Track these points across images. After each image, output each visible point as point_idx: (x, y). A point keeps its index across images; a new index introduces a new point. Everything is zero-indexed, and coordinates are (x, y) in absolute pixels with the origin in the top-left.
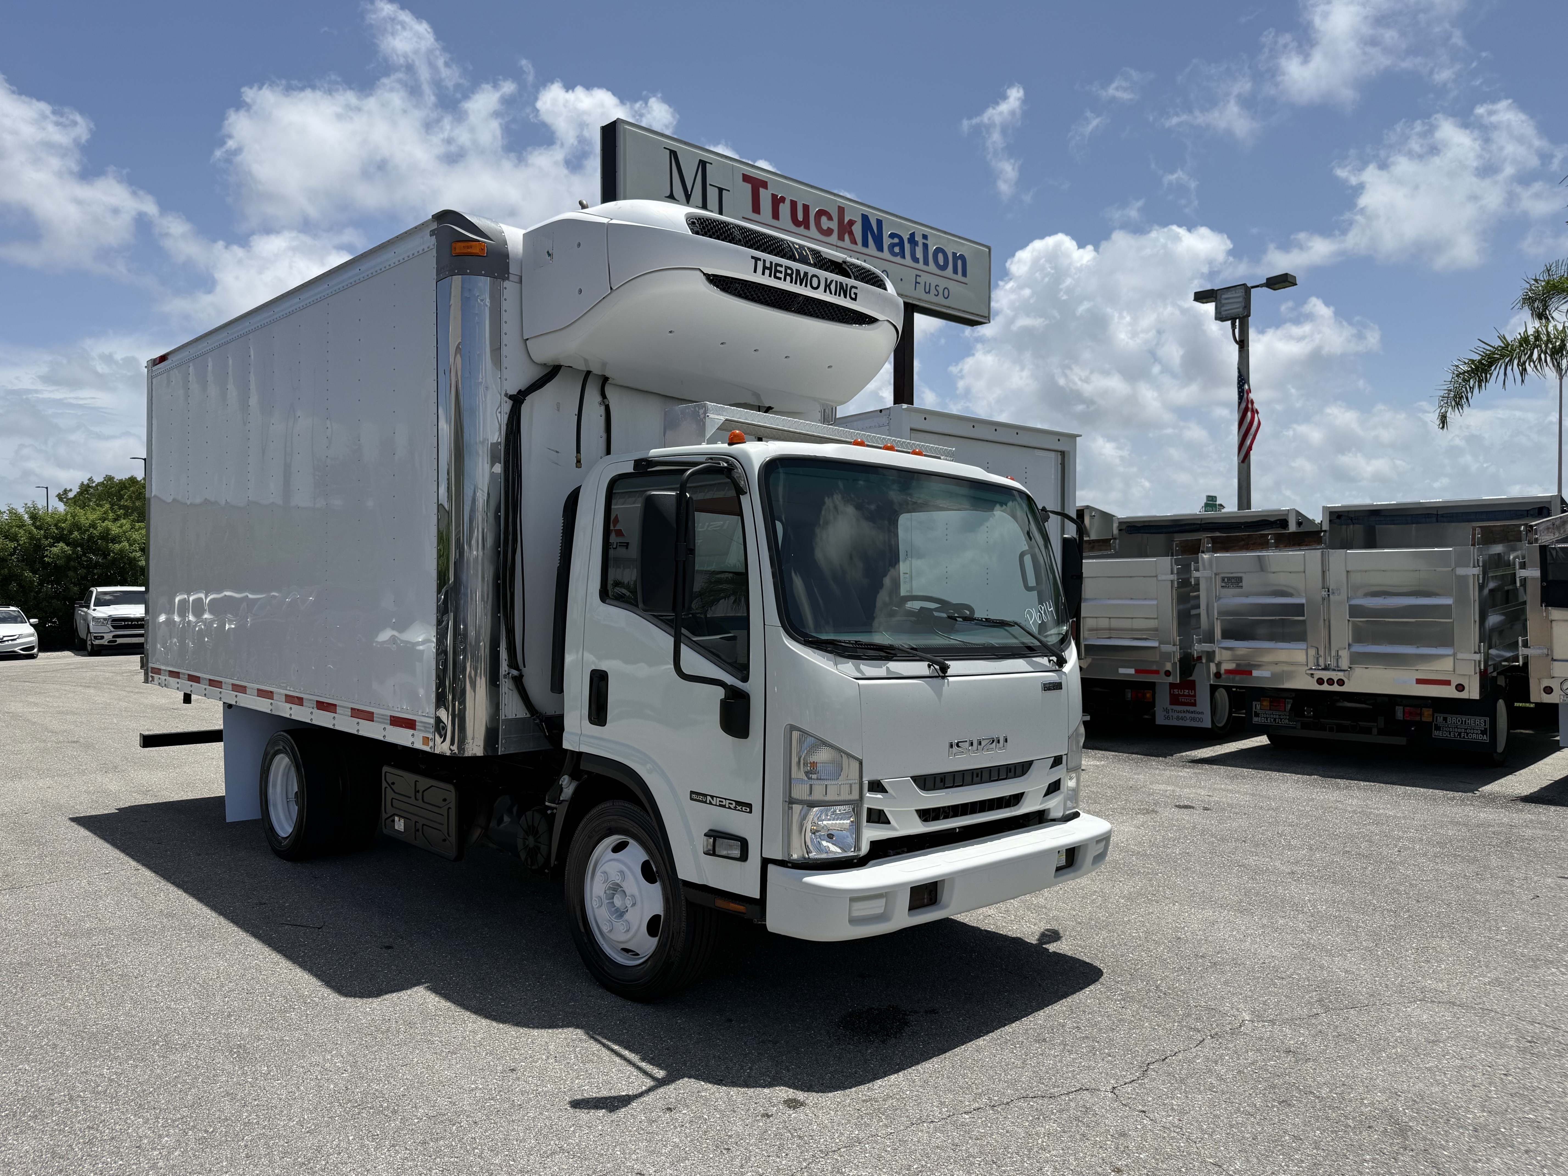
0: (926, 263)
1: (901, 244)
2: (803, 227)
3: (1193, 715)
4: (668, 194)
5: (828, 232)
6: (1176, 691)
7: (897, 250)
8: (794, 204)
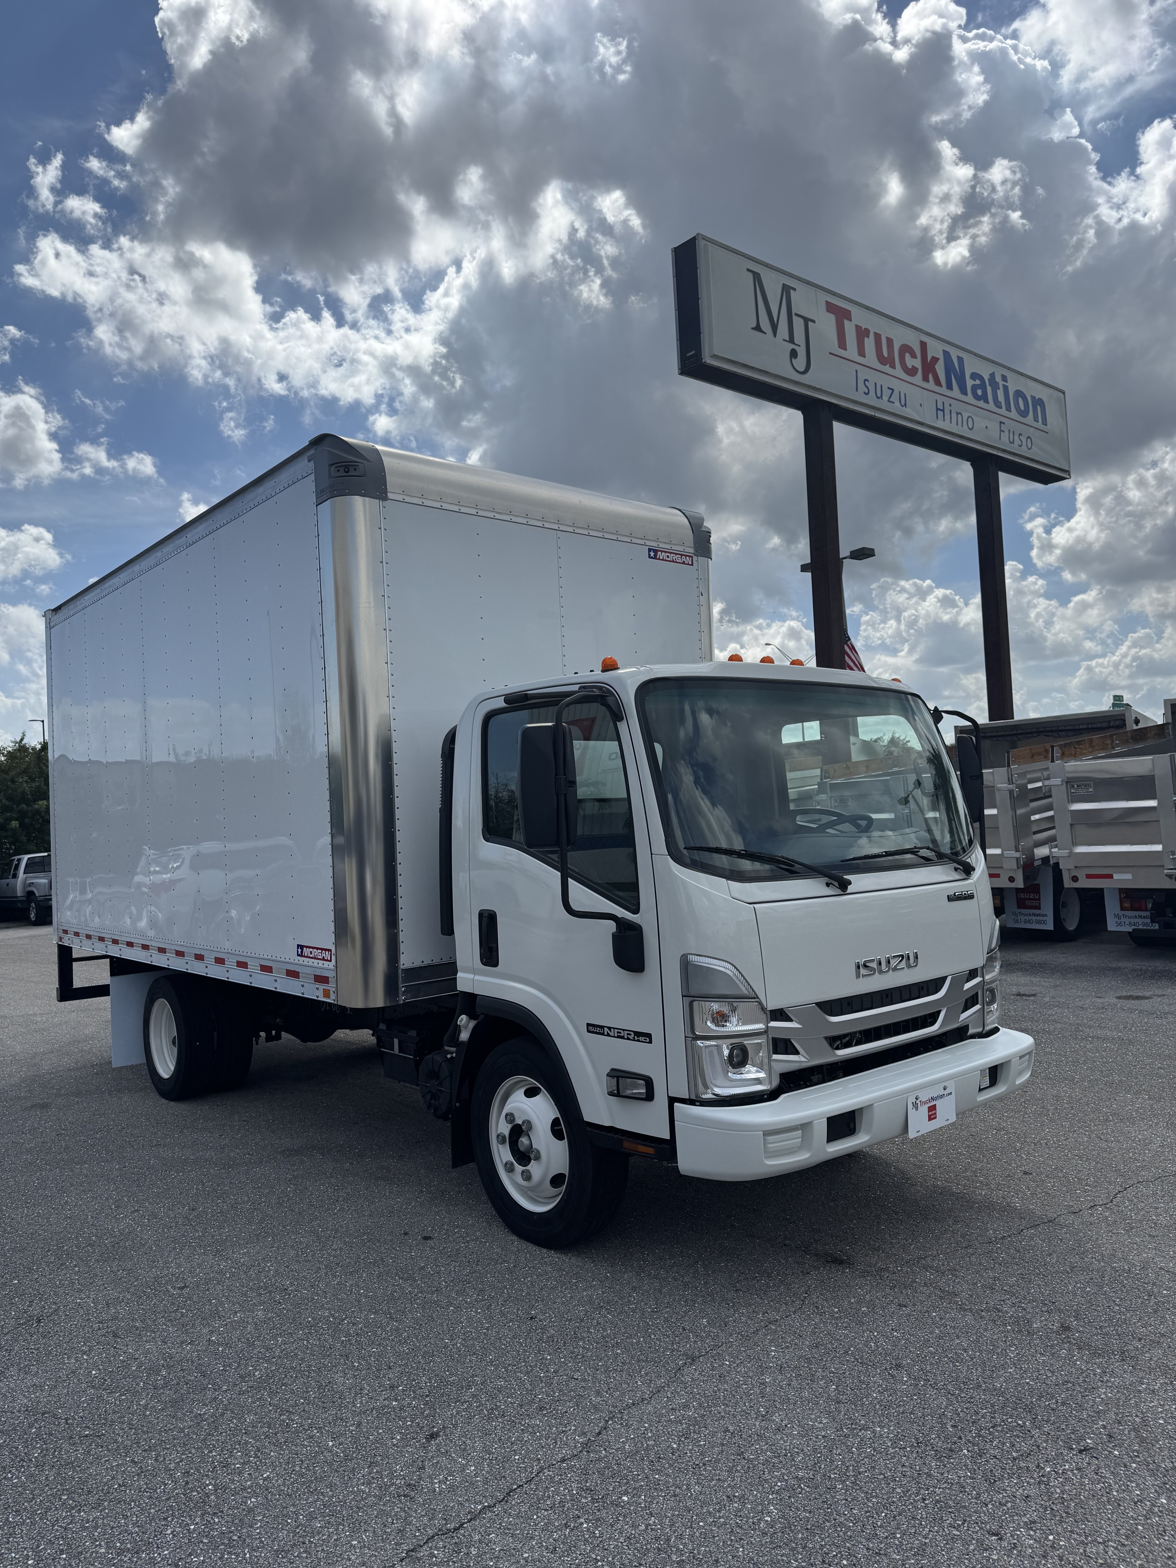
0: (1009, 409)
1: (983, 386)
2: (888, 365)
3: (1038, 918)
4: (754, 325)
5: (912, 372)
6: (1022, 896)
7: (979, 392)
8: (878, 337)
